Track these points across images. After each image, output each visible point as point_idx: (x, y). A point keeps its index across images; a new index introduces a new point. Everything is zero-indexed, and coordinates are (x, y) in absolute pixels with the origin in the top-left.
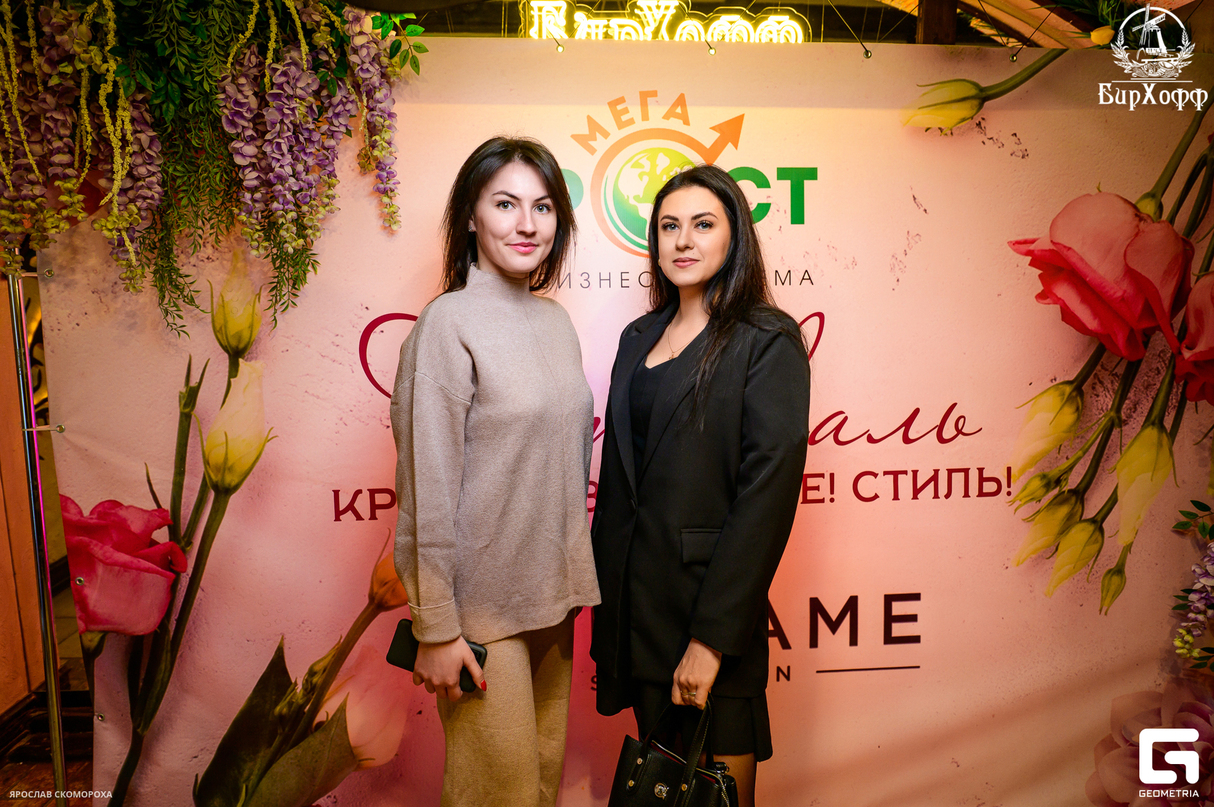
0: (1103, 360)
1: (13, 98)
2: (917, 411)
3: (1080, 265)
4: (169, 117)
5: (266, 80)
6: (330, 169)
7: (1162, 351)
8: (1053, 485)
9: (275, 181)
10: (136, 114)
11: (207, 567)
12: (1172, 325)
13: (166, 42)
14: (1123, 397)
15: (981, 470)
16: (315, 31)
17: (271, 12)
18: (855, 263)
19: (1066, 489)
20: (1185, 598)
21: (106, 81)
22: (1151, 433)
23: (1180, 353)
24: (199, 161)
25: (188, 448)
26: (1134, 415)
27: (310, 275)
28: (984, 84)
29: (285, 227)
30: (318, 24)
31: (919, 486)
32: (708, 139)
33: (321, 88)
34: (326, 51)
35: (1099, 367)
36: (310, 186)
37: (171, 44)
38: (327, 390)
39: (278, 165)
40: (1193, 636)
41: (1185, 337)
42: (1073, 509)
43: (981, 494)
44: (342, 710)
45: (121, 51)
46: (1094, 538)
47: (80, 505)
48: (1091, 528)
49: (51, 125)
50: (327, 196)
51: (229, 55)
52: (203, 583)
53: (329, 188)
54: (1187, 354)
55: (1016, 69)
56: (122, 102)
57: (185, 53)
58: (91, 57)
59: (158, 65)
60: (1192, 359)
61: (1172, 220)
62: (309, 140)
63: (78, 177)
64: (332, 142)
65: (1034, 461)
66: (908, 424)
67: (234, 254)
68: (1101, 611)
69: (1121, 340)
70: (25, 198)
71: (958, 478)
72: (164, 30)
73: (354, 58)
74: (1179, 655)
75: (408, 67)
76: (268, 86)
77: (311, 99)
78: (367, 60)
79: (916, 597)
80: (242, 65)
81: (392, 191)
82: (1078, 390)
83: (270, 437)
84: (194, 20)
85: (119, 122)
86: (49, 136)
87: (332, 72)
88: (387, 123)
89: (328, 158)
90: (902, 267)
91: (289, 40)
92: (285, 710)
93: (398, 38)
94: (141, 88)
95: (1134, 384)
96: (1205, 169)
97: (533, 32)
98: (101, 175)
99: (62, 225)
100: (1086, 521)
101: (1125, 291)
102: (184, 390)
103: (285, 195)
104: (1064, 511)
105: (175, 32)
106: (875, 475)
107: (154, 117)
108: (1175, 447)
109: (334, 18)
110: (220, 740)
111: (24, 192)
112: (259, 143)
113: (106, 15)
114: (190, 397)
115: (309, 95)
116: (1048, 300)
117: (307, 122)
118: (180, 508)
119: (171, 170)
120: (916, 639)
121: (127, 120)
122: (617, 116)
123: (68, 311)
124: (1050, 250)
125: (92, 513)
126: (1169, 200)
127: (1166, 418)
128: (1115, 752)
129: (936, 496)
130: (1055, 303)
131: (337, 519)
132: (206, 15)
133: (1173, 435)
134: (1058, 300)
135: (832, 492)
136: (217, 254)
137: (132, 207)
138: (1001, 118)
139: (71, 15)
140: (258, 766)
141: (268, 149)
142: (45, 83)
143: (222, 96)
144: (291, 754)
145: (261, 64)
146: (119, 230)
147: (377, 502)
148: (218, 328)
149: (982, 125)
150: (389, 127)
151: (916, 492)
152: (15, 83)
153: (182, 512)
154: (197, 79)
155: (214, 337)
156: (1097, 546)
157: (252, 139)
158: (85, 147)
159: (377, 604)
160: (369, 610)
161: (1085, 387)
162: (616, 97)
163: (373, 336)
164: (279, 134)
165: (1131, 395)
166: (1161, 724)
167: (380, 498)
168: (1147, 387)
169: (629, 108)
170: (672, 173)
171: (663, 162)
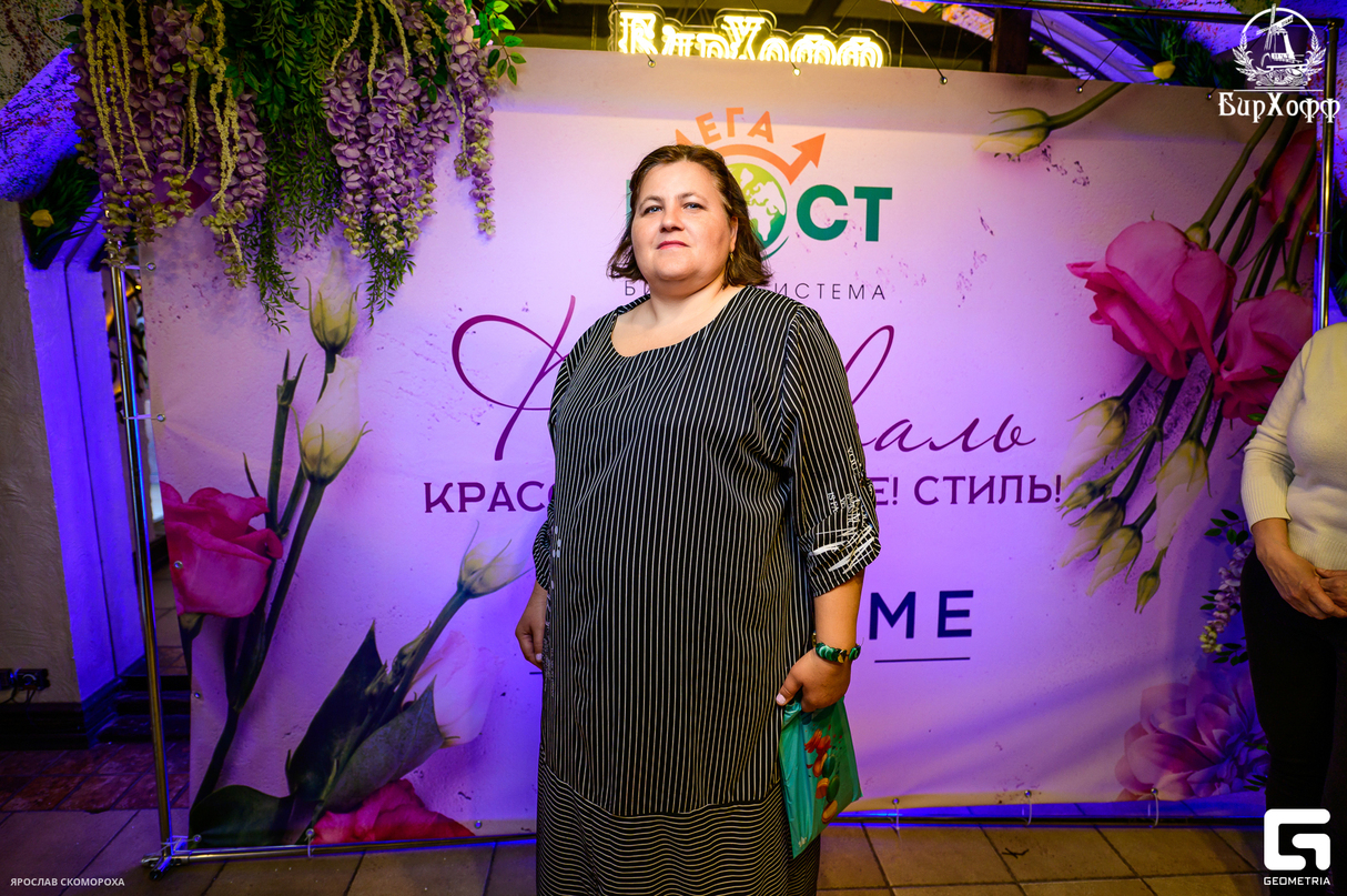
0: (1149, 378)
1: (126, 95)
2: (976, 421)
3: (1131, 289)
4: (274, 117)
5: (369, 85)
6: (428, 173)
7: (1203, 371)
8: (1098, 493)
9: (378, 184)
10: (242, 113)
11: (302, 554)
12: (1213, 347)
13: (273, 45)
15: (1033, 478)
16: (417, 39)
17: (374, 18)
18: (924, 280)
19: (1110, 496)
20: (1212, 599)
21: (215, 82)
22: (1190, 447)
23: (1219, 374)
24: (301, 162)
25: (286, 440)
26: (1175, 430)
27: (407, 276)
28: (1051, 114)
29: (386, 228)
30: (420, 31)
31: (976, 491)
32: (791, 156)
33: (422, 94)
34: (425, 57)
35: (1144, 385)
36: (409, 189)
37: (278, 47)
38: (420, 387)
39: (381, 168)
40: (1217, 632)
41: (1224, 360)
42: (1115, 516)
43: (1032, 500)
44: (429, 691)
45: (231, 52)
46: (1133, 542)
47: (179, 491)
48: (1131, 533)
49: (162, 123)
50: (426, 200)
51: (332, 59)
52: (297, 569)
53: (427, 192)
54: (1225, 375)
55: (1081, 101)
56: (229, 102)
57: (291, 55)
58: (204, 58)
59: (265, 66)
60: (1230, 379)
61: (1218, 249)
62: (408, 144)
63: (185, 174)
64: (431, 148)
65: (1082, 471)
66: (968, 433)
67: (333, 253)
68: (1136, 609)
69: (1166, 359)
70: (133, 193)
71: (1012, 485)
72: (272, 33)
73: (455, 67)
74: (1204, 649)
75: (505, 76)
76: (370, 91)
77: (412, 105)
78: (468, 69)
79: (969, 594)
80: (345, 69)
81: (487, 196)
82: (1125, 406)
83: (365, 430)
84: (301, 24)
85: (227, 122)
86: (159, 133)
87: (432, 79)
88: (486, 130)
89: (426, 163)
90: (968, 284)
91: (392, 47)
92: (375, 690)
93: (496, 47)
94: (248, 89)
95: (1176, 401)
96: (1250, 202)
97: (622, 43)
98: (207, 172)
99: (169, 220)
100: (1127, 527)
101: (1172, 314)
102: (282, 384)
103: (387, 198)
104: (1107, 517)
105: (282, 35)
106: (936, 480)
107: (258, 117)
108: (1210, 460)
109: (435, 26)
110: (312, 719)
111: (133, 187)
112: (361, 146)
113: (215, 16)
114: (288, 390)
115: (410, 100)
116: (1101, 321)
117: (408, 127)
118: (276, 497)
119: (274, 170)
120: (967, 633)
121: (235, 120)
122: (705, 130)
123: (169, 304)
124: (1105, 273)
125: (191, 499)
126: (1216, 230)
127: (1203, 433)
128: (1143, 738)
129: (991, 501)
130: (1107, 323)
131: (428, 510)
132: (312, 19)
133: (1208, 449)
134: (1107, 320)
135: (895, 495)
136: (315, 253)
137: (238, 204)
138: (1066, 148)
139: (183, 16)
140: (348, 743)
141: (371, 153)
142: (156, 81)
143: (327, 99)
144: (380, 731)
145: (364, 69)
146: (226, 227)
147: (467, 496)
148: (315, 324)
149: (1049, 152)
150: (487, 135)
151: (973, 496)
152: (128, 80)
153: (279, 501)
154: (304, 82)
155: (311, 333)
156: (1134, 551)
157: (355, 142)
158: (192, 145)
159: (465, 593)
160: (458, 597)
161: (1131, 403)
162: (705, 112)
163: (465, 336)
164: (382, 139)
165: (1172, 411)
166: (1184, 713)
167: (472, 492)
168: (1188, 404)
169: (717, 124)
170: (756, 189)
171: (746, 177)
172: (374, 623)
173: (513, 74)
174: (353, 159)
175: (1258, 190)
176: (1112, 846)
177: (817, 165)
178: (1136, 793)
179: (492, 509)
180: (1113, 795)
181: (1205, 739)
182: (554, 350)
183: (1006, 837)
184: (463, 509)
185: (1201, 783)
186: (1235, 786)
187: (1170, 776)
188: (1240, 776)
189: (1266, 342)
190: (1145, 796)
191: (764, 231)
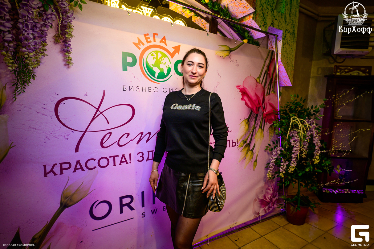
0: (252, 114)
3: (248, 92)
6: (45, 39)
7: (261, 112)
8: (245, 143)
9: (23, 39)
12: (262, 106)
14: (255, 122)
15: (232, 140)
19: (247, 143)
20: (268, 165)
22: (260, 129)
26: (257, 126)
27: (32, 80)
28: (231, 48)
32: (172, 51)
33: (42, 6)
38: (40, 126)
41: (264, 109)
43: (232, 146)
46: (252, 154)
48: (251, 152)
50: (43, 50)
53: (43, 46)
54: (265, 112)
55: (236, 45)
60: (266, 114)
61: (262, 84)
64: (45, 29)
65: (241, 138)
68: (253, 170)
69: (255, 109)
75: (77, 7)
77: (38, 10)
81: (70, 51)
82: (248, 120)
83: (11, 146)
87: (46, 2)
89: (43, 34)
90: (216, 90)
95: (257, 119)
96: (266, 73)
100: (250, 150)
101: (255, 99)
104: (247, 148)
106: (212, 143)
108: (264, 133)
115: (37, 8)
122: (146, 39)
124: (243, 88)
126: (261, 79)
127: (262, 126)
128: (257, 201)
130: (244, 101)
131: (45, 176)
133: (263, 130)
134: (244, 100)
138: (234, 55)
147: (63, 168)
149: (231, 57)
156: (252, 156)
159: (64, 206)
160: (61, 209)
161: (249, 120)
162: (146, 33)
163: (60, 105)
164: (26, 21)
165: (257, 121)
166: (263, 193)
167: (65, 166)
168: (259, 120)
169: (150, 37)
170: (162, 59)
171: (160, 55)
172: (19, 229)
173: (81, 7)
174: (8, 28)
175: (267, 71)
176: (254, 230)
177: (179, 54)
178: (256, 215)
179: (74, 171)
180: (252, 218)
181: (267, 198)
182: (98, 110)
183: (233, 236)
184: (62, 173)
185: (267, 209)
186: (273, 208)
187: (262, 209)
188: (273, 205)
189: (271, 105)
190: (258, 216)
191: (165, 72)
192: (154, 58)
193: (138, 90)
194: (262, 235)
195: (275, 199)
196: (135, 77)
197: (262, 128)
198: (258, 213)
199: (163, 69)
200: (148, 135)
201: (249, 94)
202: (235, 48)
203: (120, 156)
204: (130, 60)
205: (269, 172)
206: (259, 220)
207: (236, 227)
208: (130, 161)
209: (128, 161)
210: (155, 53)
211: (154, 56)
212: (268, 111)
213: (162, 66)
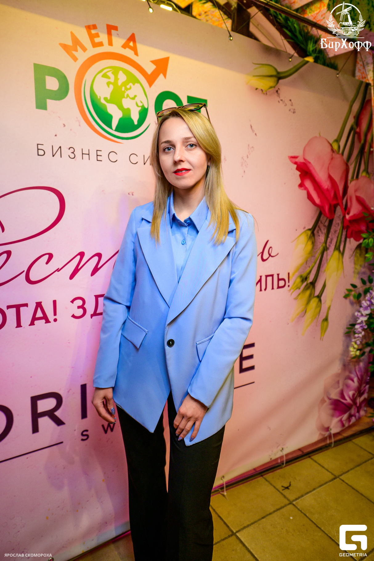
0: (321, 218)
3: (313, 171)
7: (340, 215)
8: (304, 280)
12: (343, 203)
14: (327, 237)
15: (278, 275)
18: (225, 159)
19: (309, 282)
22: (336, 253)
23: (345, 216)
26: (331, 245)
28: (279, 70)
32: (149, 68)
35: (320, 222)
41: (346, 210)
42: (311, 291)
43: (279, 287)
46: (318, 305)
48: (317, 300)
54: (347, 217)
55: (291, 66)
60: (349, 219)
61: (343, 154)
65: (298, 269)
68: (321, 339)
69: (327, 209)
71: (270, 279)
74: (352, 354)
79: (252, 345)
82: (313, 232)
90: (246, 164)
95: (331, 230)
96: (352, 132)
100: (316, 297)
101: (328, 186)
104: (308, 292)
108: (344, 260)
116: (303, 188)
120: (252, 368)
122: (91, 37)
124: (303, 162)
126: (342, 144)
127: (341, 246)
128: (325, 404)
129: (261, 290)
133: (343, 254)
134: (306, 188)
138: (286, 90)
149: (279, 92)
156: (319, 309)
161: (315, 232)
162: (91, 23)
165: (330, 235)
166: (339, 387)
168: (335, 232)
169: (100, 34)
170: (128, 87)
171: (122, 77)
175: (355, 126)
176: (319, 464)
178: (323, 433)
180: (315, 438)
181: (347, 398)
183: (276, 477)
185: (346, 420)
186: (357, 417)
187: (336, 420)
188: (358, 412)
189: (360, 201)
190: (327, 434)
191: (135, 118)
192: (108, 84)
193: (72, 156)
194: (337, 473)
195: (362, 398)
196: (64, 125)
197: (340, 251)
198: (328, 429)
199: (129, 110)
200: (96, 258)
201: (315, 174)
202: (289, 73)
203: (32, 306)
204: (52, 84)
205: (353, 343)
206: (328, 442)
207: (282, 457)
208: (55, 317)
209: (51, 317)
210: (112, 73)
211: (108, 77)
212: (354, 215)
213: (127, 103)
